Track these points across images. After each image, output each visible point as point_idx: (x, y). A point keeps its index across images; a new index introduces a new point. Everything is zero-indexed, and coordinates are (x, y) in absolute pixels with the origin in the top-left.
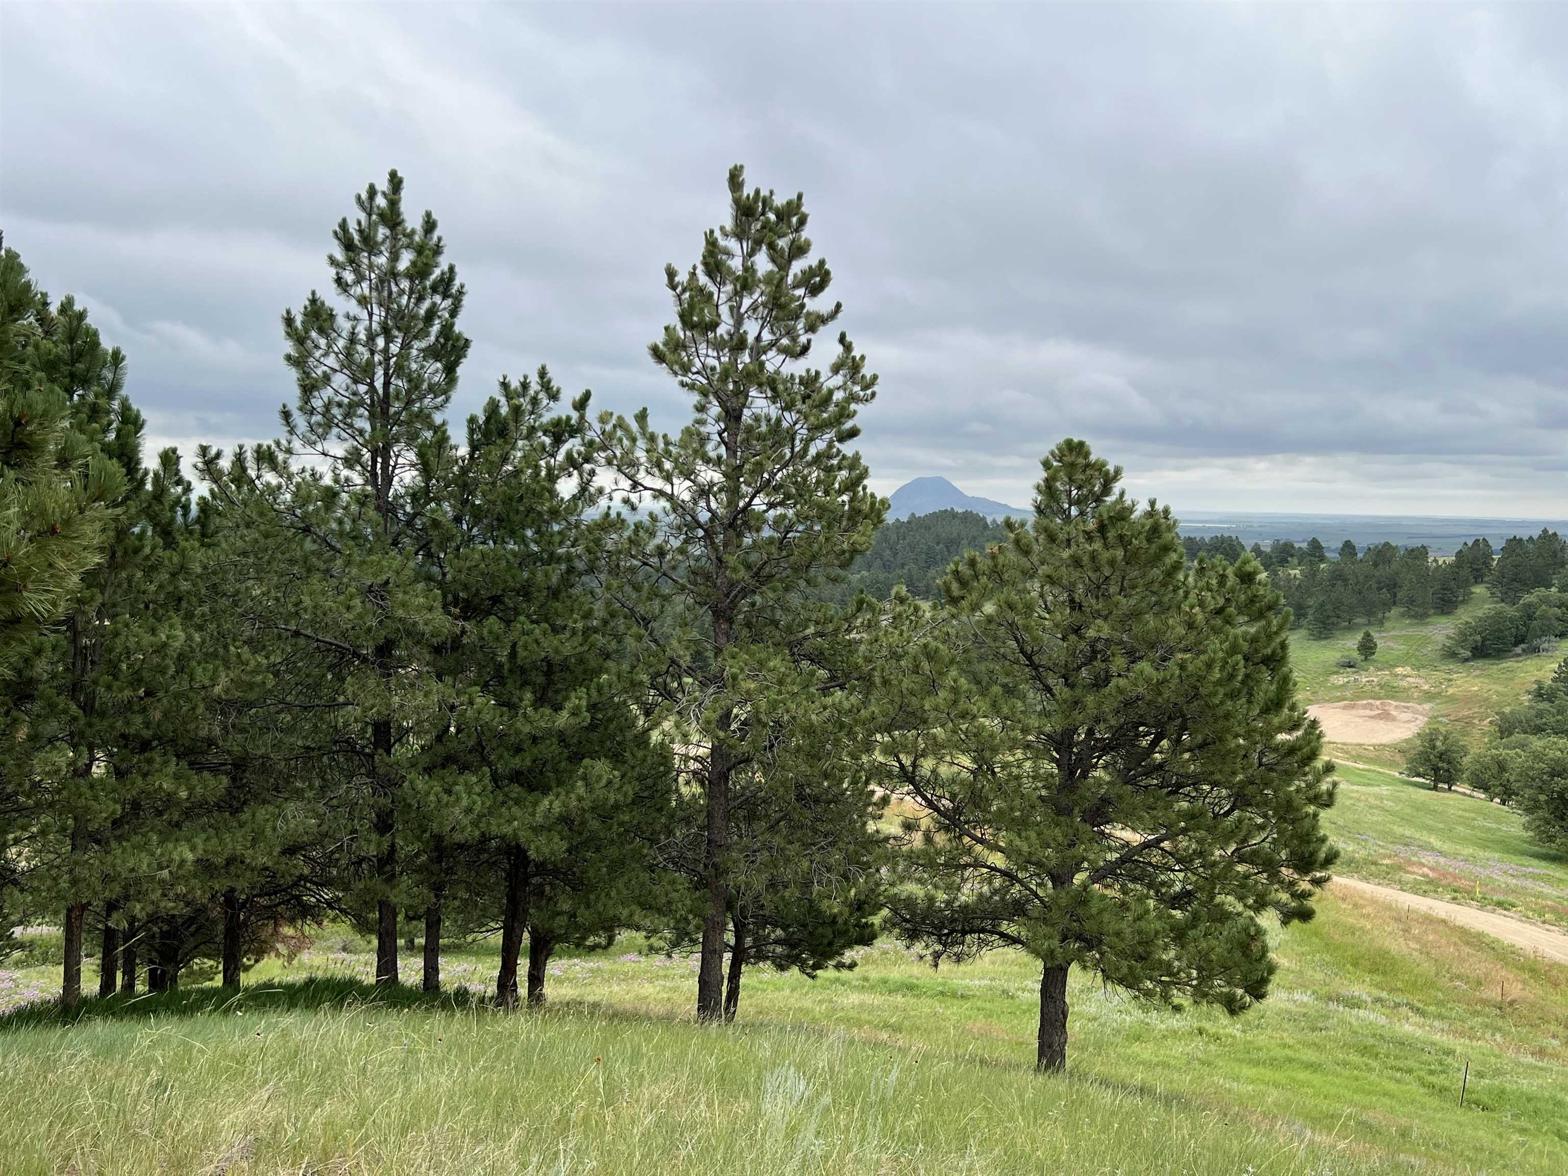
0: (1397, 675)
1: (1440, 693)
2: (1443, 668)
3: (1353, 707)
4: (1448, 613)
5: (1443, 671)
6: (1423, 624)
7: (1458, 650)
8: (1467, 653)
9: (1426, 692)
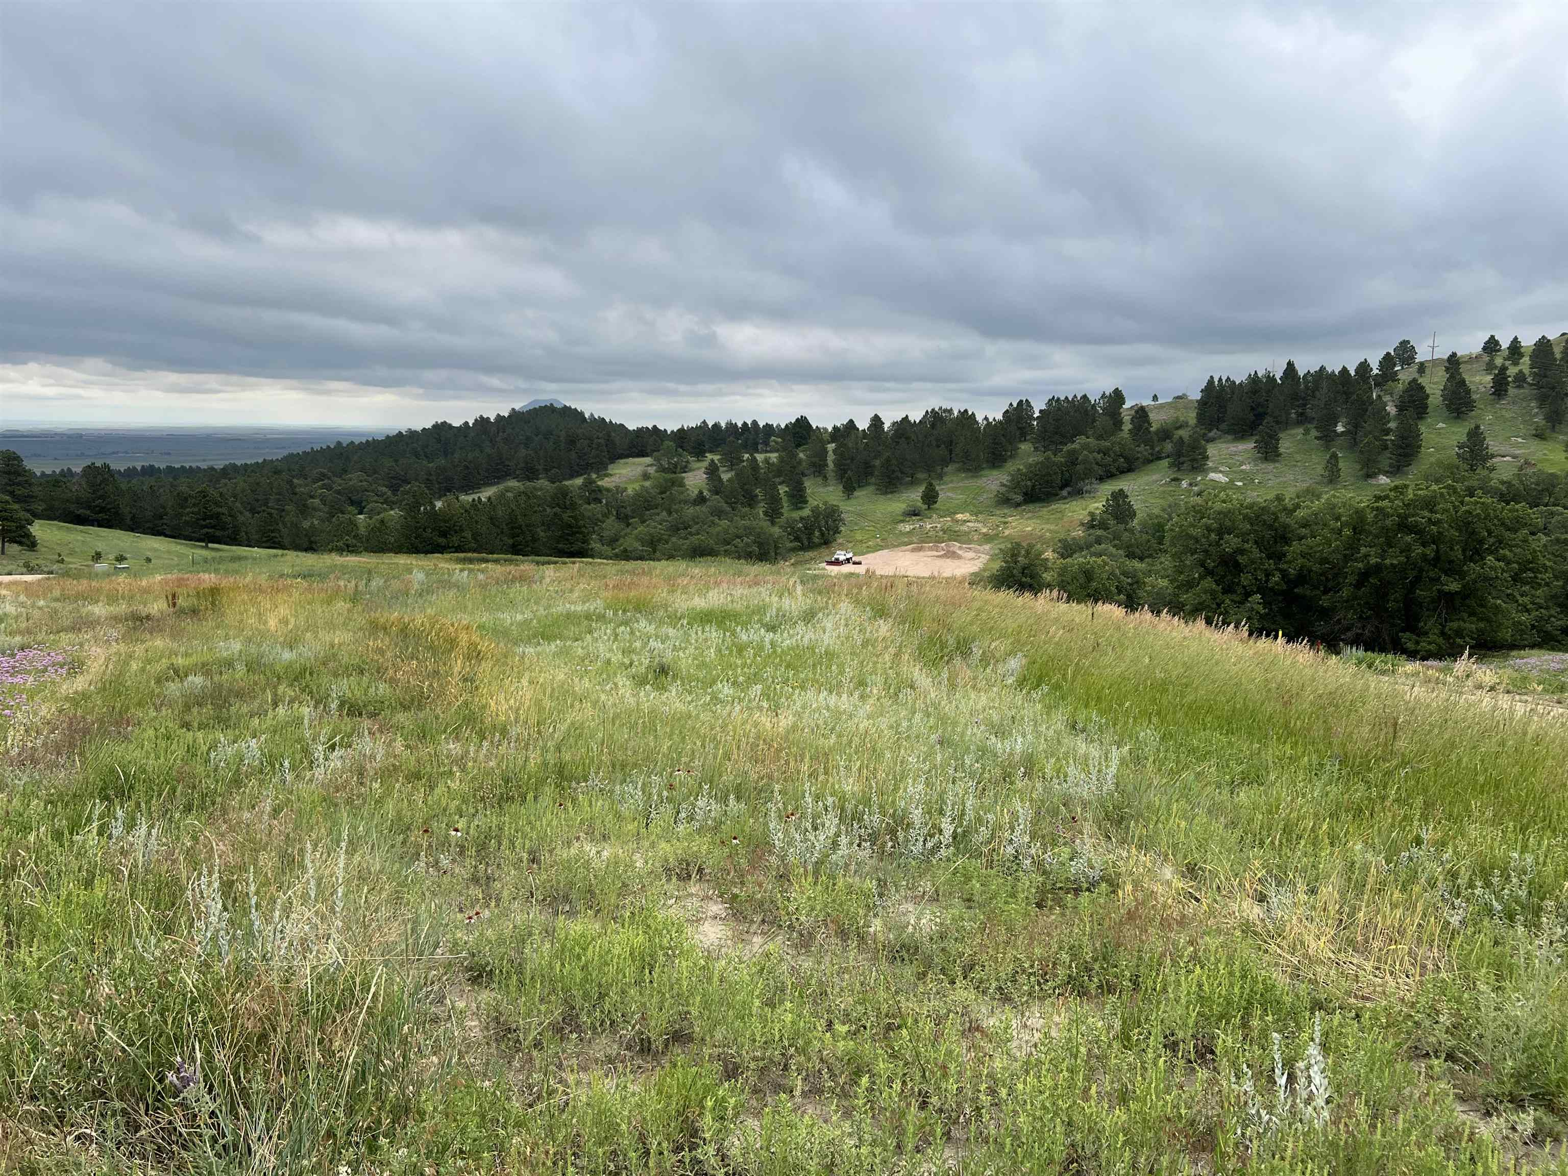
0: (957, 521)
1: (997, 535)
2: (998, 512)
3: (920, 549)
4: (999, 467)
5: (999, 515)
6: (977, 477)
7: (1012, 496)
8: (1019, 498)
9: (985, 535)
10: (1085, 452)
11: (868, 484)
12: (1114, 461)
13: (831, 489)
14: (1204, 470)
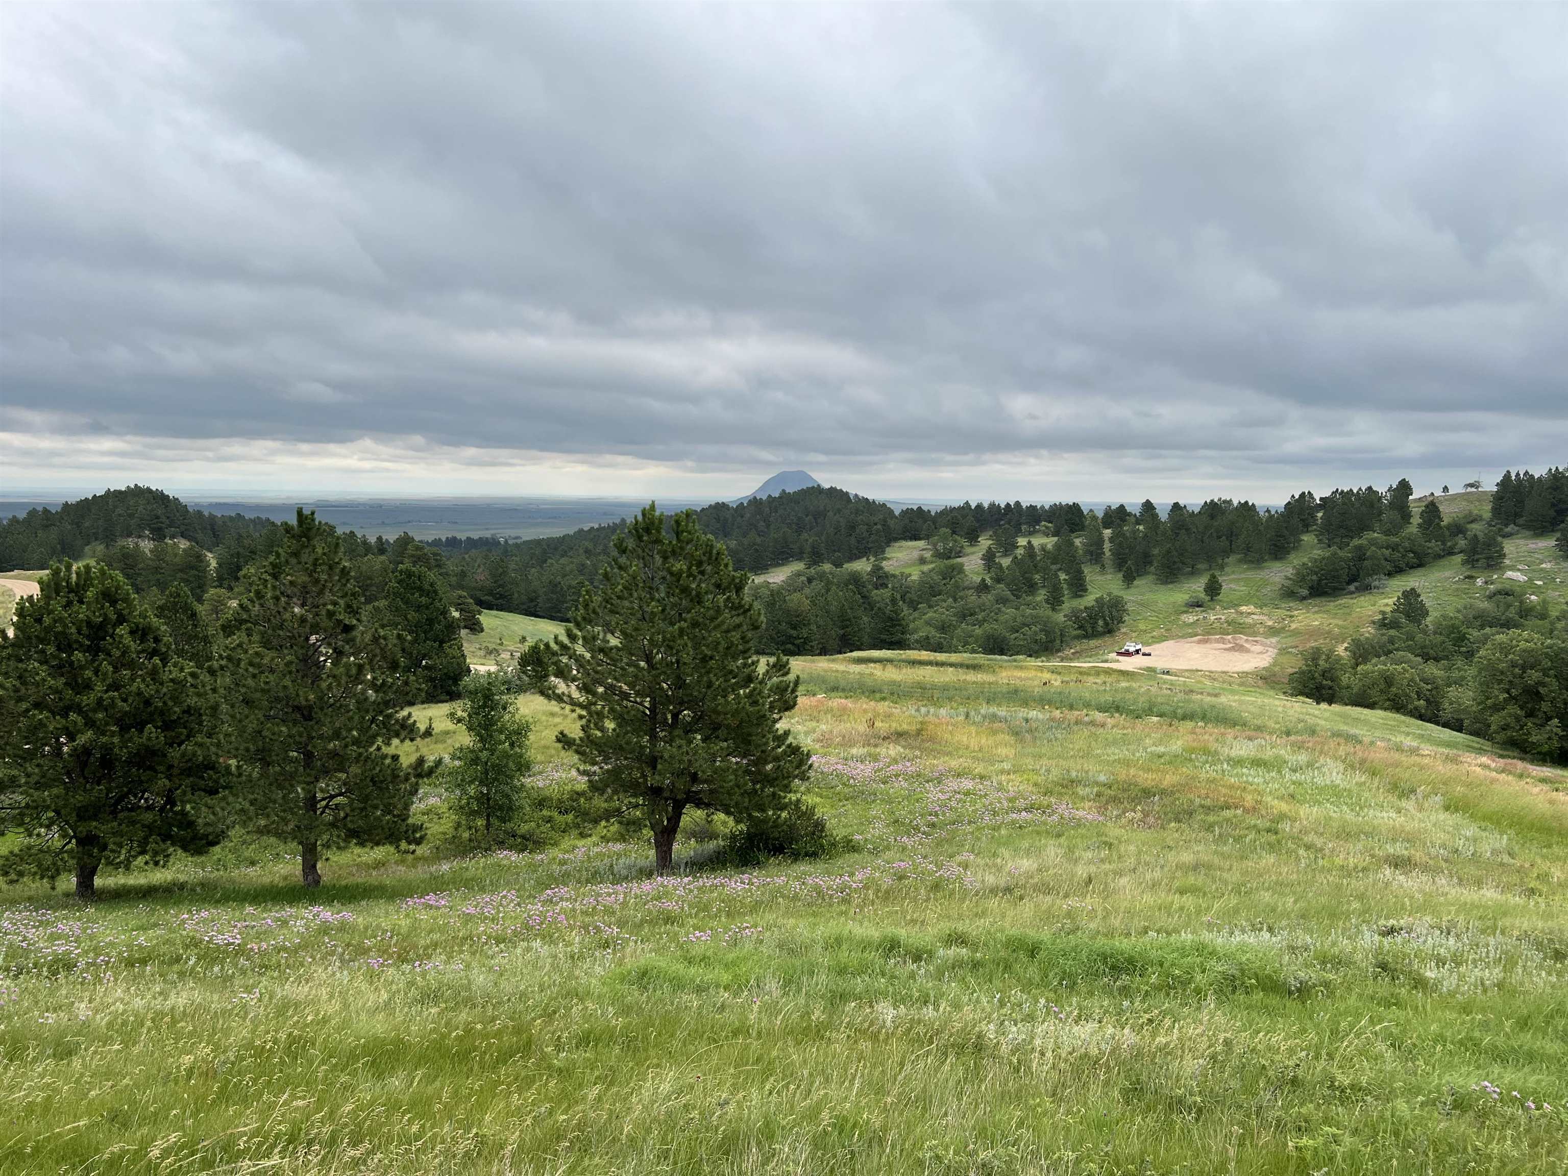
0: (1242, 613)
1: (1283, 628)
2: (1283, 606)
3: (1206, 641)
4: (1282, 559)
5: (1284, 609)
6: (1260, 568)
7: (1297, 589)
8: (1305, 592)
9: (1271, 628)
10: (1373, 548)
11: (1148, 573)
12: (1404, 556)
13: (1109, 577)
14: (1500, 568)
